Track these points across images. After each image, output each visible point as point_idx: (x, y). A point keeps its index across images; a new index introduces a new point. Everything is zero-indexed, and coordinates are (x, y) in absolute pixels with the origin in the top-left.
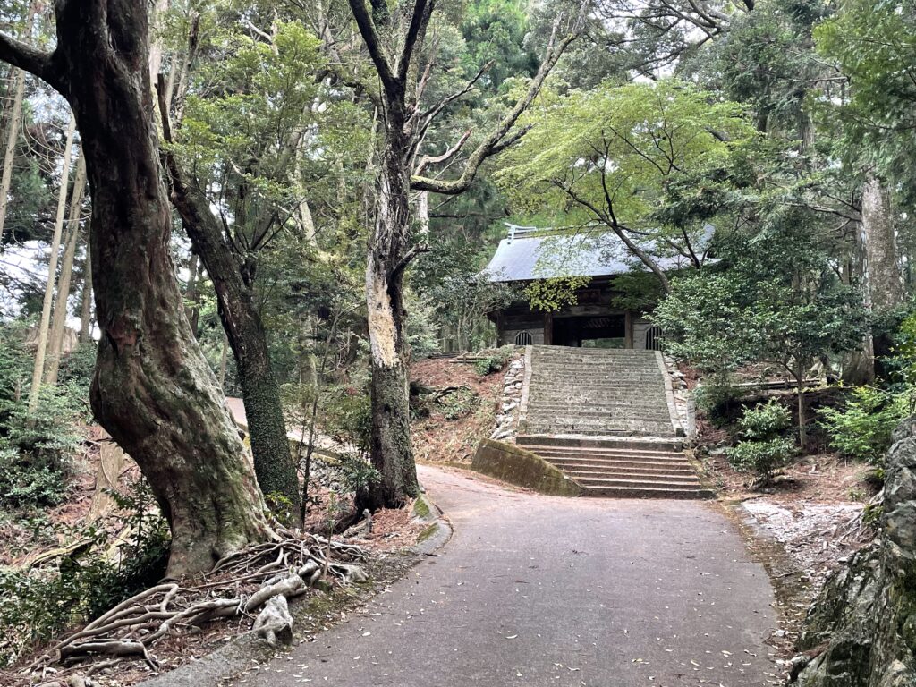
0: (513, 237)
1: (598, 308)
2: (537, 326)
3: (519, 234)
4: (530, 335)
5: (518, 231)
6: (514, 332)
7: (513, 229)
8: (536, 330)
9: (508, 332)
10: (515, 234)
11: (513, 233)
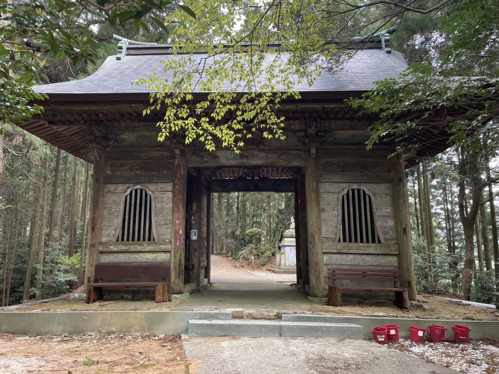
0: (124, 51)
1: (262, 154)
2: (162, 179)
3: (133, 51)
4: (149, 193)
5: (130, 46)
6: (121, 187)
7: (124, 42)
8: (160, 186)
9: (112, 187)
10: (128, 49)
11: (125, 47)
